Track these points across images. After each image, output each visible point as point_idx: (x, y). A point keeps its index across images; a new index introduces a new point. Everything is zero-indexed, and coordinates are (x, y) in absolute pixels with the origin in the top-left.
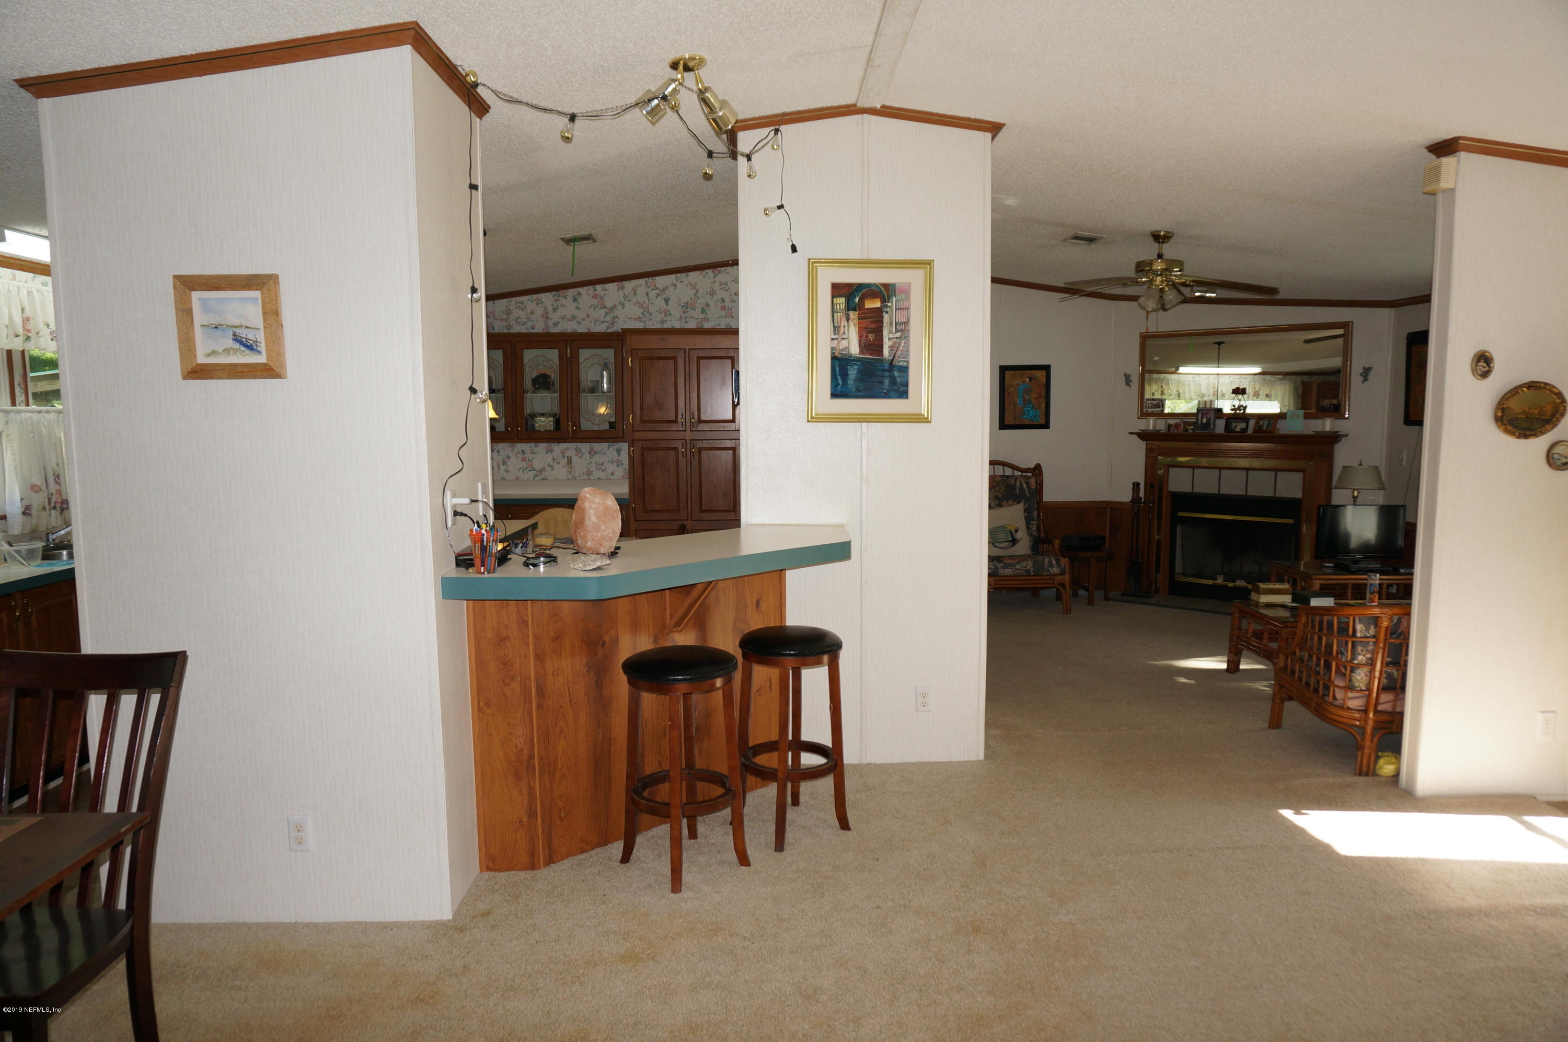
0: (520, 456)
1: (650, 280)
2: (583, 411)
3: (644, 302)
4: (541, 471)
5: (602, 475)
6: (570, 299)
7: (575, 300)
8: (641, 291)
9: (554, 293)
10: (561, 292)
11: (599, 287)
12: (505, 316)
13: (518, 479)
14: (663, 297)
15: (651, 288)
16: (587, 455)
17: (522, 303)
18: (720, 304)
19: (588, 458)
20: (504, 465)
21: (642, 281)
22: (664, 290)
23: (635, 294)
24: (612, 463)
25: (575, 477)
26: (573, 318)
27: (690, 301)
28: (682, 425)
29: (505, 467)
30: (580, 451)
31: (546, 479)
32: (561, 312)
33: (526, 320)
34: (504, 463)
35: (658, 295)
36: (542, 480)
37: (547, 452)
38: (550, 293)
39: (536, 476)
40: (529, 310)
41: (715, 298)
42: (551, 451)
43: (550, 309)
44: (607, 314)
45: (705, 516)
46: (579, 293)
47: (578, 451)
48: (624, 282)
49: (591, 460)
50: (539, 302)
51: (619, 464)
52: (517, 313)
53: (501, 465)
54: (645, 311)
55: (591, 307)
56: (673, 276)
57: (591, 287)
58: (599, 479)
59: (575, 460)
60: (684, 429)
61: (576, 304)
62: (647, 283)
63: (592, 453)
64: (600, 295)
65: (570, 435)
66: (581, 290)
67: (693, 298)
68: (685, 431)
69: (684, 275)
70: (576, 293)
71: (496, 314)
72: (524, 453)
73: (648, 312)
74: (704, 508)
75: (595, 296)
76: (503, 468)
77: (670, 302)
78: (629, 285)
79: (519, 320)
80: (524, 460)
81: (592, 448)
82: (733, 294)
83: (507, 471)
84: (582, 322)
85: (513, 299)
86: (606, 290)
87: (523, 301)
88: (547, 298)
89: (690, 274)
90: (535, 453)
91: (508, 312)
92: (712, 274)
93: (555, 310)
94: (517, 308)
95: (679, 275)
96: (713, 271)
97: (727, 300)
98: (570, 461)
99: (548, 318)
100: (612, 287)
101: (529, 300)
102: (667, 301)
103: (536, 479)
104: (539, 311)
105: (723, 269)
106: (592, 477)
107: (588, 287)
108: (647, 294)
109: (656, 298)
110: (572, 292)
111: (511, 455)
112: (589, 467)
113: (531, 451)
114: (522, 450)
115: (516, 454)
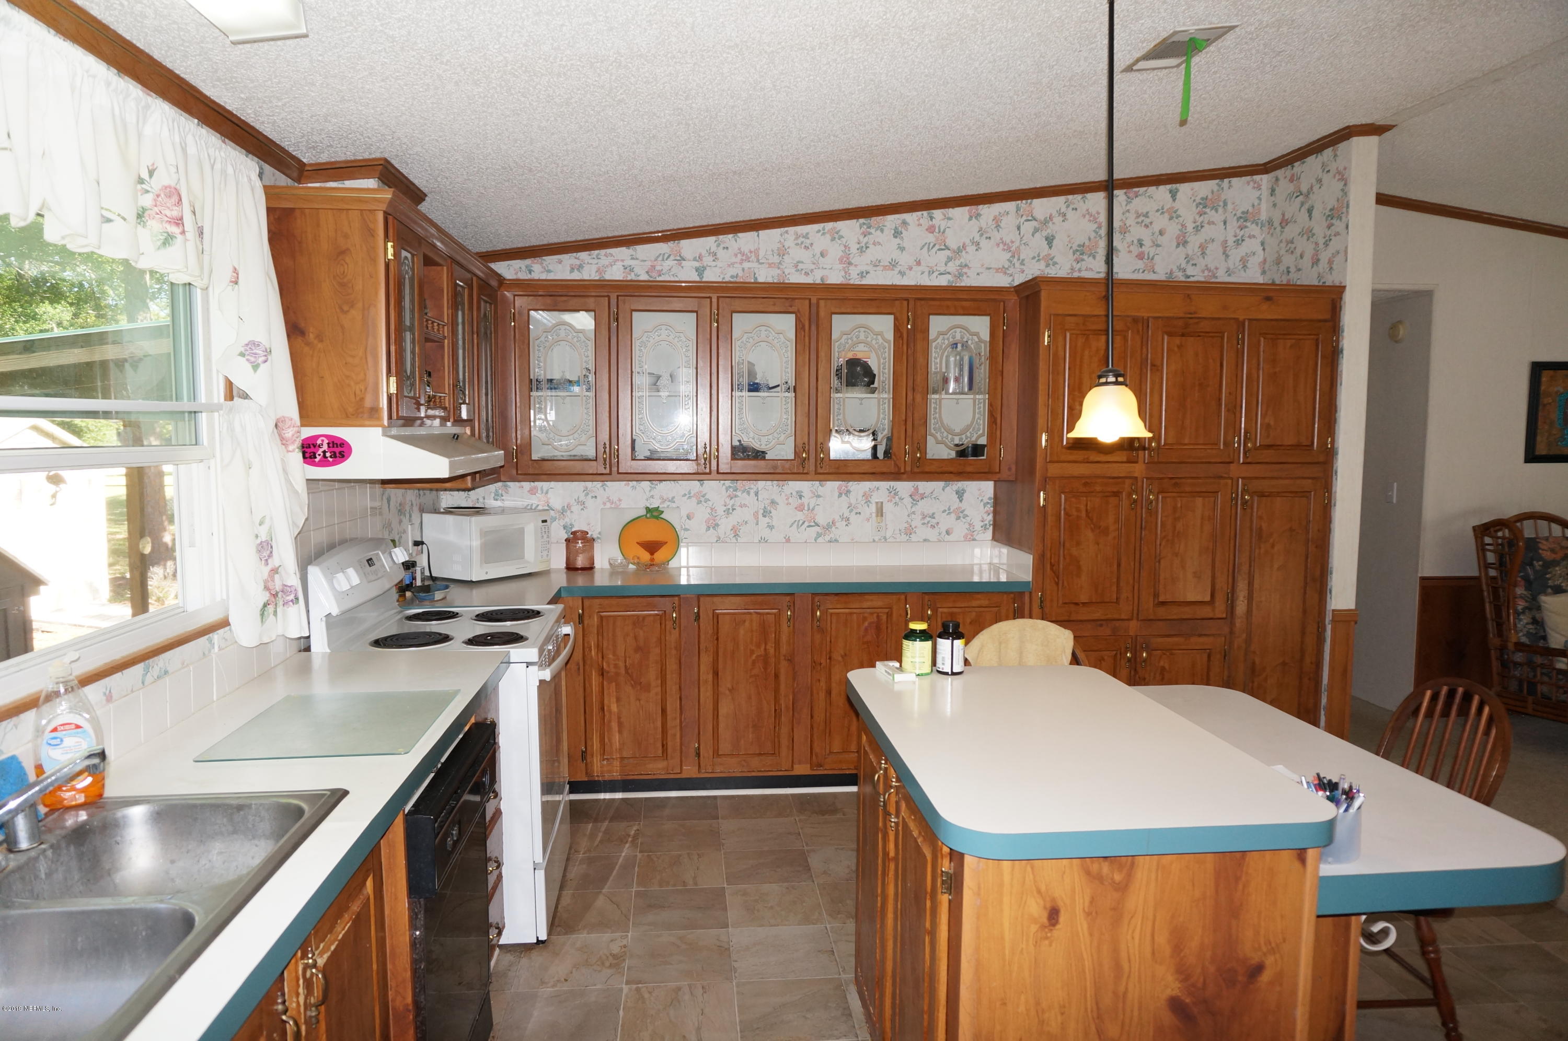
0: (795, 502)
1: (1023, 204)
2: (932, 426)
3: (1012, 242)
4: (829, 527)
5: (932, 534)
6: (888, 232)
7: (897, 234)
8: (1009, 222)
9: (862, 221)
10: (874, 220)
11: (938, 213)
12: (776, 259)
13: (788, 540)
14: (1045, 233)
15: (1024, 218)
16: (908, 501)
17: (806, 236)
18: (1135, 250)
19: (909, 506)
20: (765, 516)
21: (1010, 206)
22: (1045, 222)
23: (998, 227)
24: (949, 514)
25: (885, 538)
26: (893, 265)
27: (1087, 243)
29: (767, 520)
30: (896, 494)
31: (836, 541)
32: (873, 253)
33: (813, 267)
34: (766, 513)
35: (1036, 230)
36: (830, 542)
37: (840, 497)
38: (855, 221)
39: (819, 535)
40: (817, 249)
41: (1129, 238)
42: (848, 492)
43: (854, 248)
44: (949, 259)
46: (904, 223)
47: (893, 493)
48: (981, 207)
49: (914, 509)
50: (836, 236)
51: (961, 515)
52: (797, 253)
53: (760, 516)
54: (1013, 256)
55: (924, 246)
56: (1062, 199)
57: (925, 213)
58: (925, 540)
59: (888, 507)
61: (898, 241)
62: (1018, 209)
63: (916, 497)
64: (939, 227)
66: (907, 217)
67: (1092, 237)
69: (1079, 197)
70: (900, 222)
71: (762, 254)
72: (801, 497)
73: (1019, 259)
75: (931, 229)
76: (764, 521)
77: (1055, 242)
78: (989, 211)
79: (800, 266)
80: (800, 508)
81: (917, 489)
82: (1157, 233)
83: (771, 527)
84: (907, 272)
85: (792, 230)
86: (949, 219)
87: (807, 234)
88: (849, 228)
89: (1089, 195)
90: (818, 498)
91: (782, 252)
92: (1124, 197)
93: (862, 250)
94: (798, 244)
95: (1070, 197)
96: (1125, 193)
97: (1147, 243)
98: (880, 512)
99: (850, 264)
100: (960, 213)
101: (819, 231)
102: (1050, 240)
103: (820, 540)
104: (835, 251)
105: (1142, 190)
106: (914, 538)
107: (919, 213)
108: (1019, 228)
109: (1033, 235)
110: (892, 220)
111: (777, 499)
112: (910, 521)
113: (813, 493)
114: (797, 492)
115: (787, 499)
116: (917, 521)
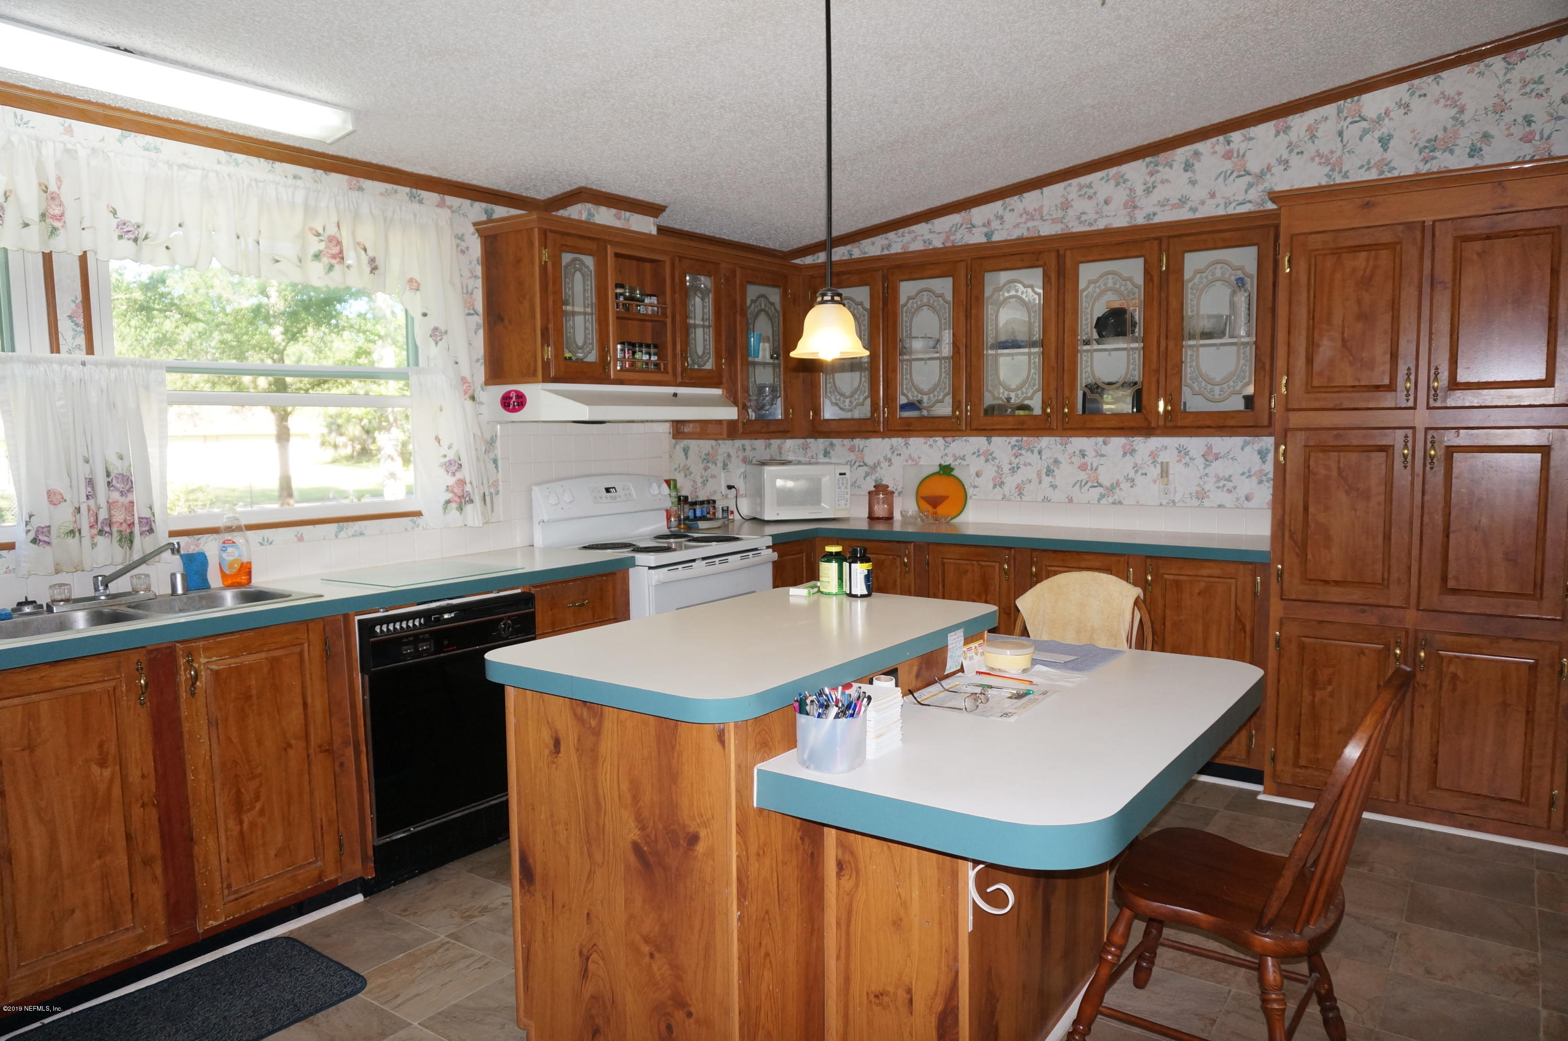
0: (1077, 461)
1: (1347, 105)
2: (1189, 376)
3: (1332, 152)
4: (1112, 488)
5: (1228, 499)
6: (1178, 166)
7: (1188, 167)
8: (1327, 131)
9: (1148, 160)
10: (1162, 157)
11: (1236, 136)
12: (1060, 214)
13: (1071, 501)
14: (1377, 134)
15: (1349, 120)
16: (1200, 461)
17: (1090, 186)
19: (1201, 467)
20: (1048, 475)
21: (1329, 110)
22: (1379, 120)
23: (1313, 137)
24: (1249, 476)
25: (1173, 502)
26: (1183, 201)
27: (1440, 136)
28: (1408, 395)
29: (1050, 479)
30: (1187, 454)
31: (1120, 503)
32: (1161, 193)
33: (1095, 216)
34: (1049, 472)
35: (1366, 132)
36: (1114, 503)
37: (1125, 454)
38: (1140, 161)
39: (1102, 496)
40: (1101, 198)
41: (1508, 117)
42: (1133, 452)
43: (1139, 190)
44: (1250, 185)
45: (1451, 602)
46: (1197, 154)
47: (1182, 452)
48: (1291, 118)
49: (1207, 471)
50: (1120, 181)
51: (1264, 478)
52: (1080, 205)
53: (1044, 475)
54: (1333, 170)
55: (1219, 175)
56: (1404, 86)
57: (1221, 138)
58: (1220, 506)
59: (1176, 469)
60: (1411, 404)
61: (1189, 174)
62: (1340, 111)
63: (1209, 457)
64: (1238, 151)
65: (1161, 423)
66: (1200, 146)
67: (1449, 126)
68: (1414, 408)
69: (1429, 79)
70: (1192, 153)
71: (1045, 211)
72: (1084, 456)
73: (1340, 172)
74: (1451, 584)
75: (1228, 156)
76: (1047, 480)
77: (1392, 144)
78: (1299, 122)
79: (1083, 218)
80: (1083, 468)
81: (1210, 448)
83: (1054, 487)
84: (1200, 207)
85: (1075, 182)
86: (1251, 139)
87: (1091, 183)
88: (1135, 171)
89: (1445, 74)
90: (1102, 456)
91: (1066, 206)
92: (1503, 64)
93: (1148, 191)
94: (1080, 196)
95: (1416, 82)
96: (1504, 59)
97: (1540, 118)
98: (1165, 472)
99: (1135, 207)
100: (1264, 131)
101: (1102, 179)
102: (1384, 142)
103: (1103, 501)
104: (1120, 196)
105: (1532, 49)
106: (1206, 502)
107: (1214, 140)
108: (1341, 134)
109: (1361, 139)
110: (1182, 153)
111: (1061, 458)
112: (1202, 483)
113: (1097, 452)
114: (1081, 451)
115: (1070, 458)
116: (1210, 485)
